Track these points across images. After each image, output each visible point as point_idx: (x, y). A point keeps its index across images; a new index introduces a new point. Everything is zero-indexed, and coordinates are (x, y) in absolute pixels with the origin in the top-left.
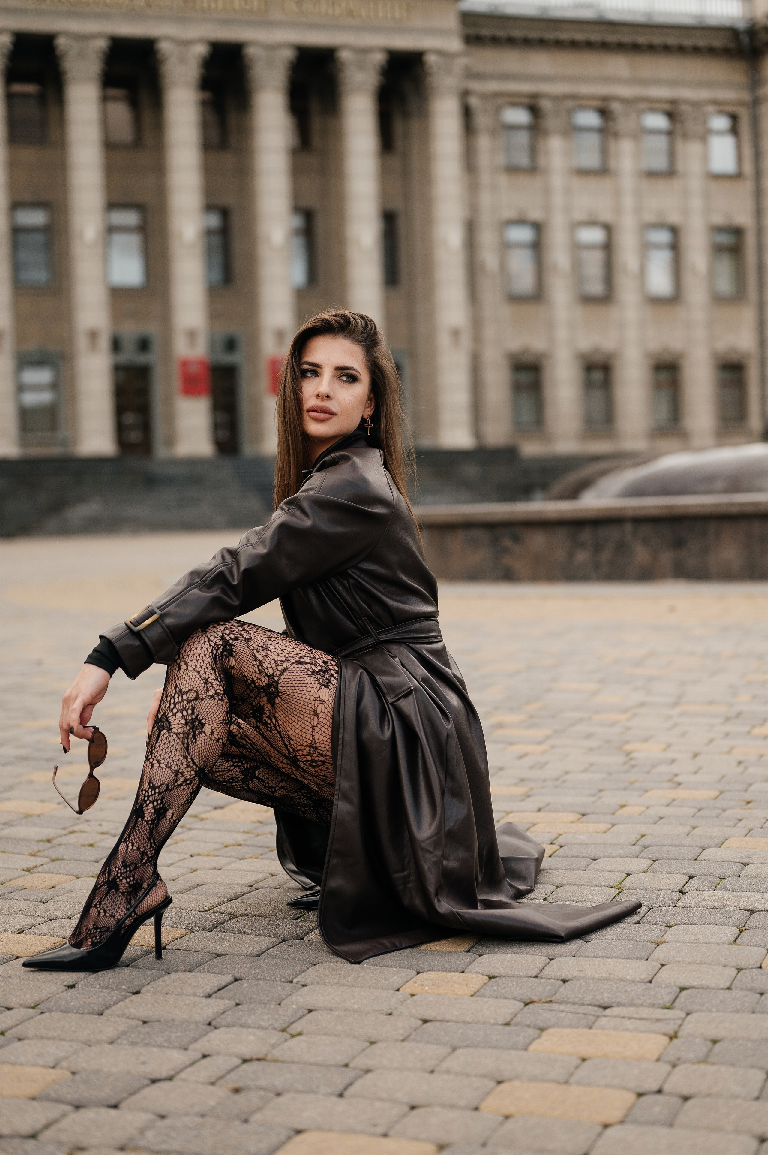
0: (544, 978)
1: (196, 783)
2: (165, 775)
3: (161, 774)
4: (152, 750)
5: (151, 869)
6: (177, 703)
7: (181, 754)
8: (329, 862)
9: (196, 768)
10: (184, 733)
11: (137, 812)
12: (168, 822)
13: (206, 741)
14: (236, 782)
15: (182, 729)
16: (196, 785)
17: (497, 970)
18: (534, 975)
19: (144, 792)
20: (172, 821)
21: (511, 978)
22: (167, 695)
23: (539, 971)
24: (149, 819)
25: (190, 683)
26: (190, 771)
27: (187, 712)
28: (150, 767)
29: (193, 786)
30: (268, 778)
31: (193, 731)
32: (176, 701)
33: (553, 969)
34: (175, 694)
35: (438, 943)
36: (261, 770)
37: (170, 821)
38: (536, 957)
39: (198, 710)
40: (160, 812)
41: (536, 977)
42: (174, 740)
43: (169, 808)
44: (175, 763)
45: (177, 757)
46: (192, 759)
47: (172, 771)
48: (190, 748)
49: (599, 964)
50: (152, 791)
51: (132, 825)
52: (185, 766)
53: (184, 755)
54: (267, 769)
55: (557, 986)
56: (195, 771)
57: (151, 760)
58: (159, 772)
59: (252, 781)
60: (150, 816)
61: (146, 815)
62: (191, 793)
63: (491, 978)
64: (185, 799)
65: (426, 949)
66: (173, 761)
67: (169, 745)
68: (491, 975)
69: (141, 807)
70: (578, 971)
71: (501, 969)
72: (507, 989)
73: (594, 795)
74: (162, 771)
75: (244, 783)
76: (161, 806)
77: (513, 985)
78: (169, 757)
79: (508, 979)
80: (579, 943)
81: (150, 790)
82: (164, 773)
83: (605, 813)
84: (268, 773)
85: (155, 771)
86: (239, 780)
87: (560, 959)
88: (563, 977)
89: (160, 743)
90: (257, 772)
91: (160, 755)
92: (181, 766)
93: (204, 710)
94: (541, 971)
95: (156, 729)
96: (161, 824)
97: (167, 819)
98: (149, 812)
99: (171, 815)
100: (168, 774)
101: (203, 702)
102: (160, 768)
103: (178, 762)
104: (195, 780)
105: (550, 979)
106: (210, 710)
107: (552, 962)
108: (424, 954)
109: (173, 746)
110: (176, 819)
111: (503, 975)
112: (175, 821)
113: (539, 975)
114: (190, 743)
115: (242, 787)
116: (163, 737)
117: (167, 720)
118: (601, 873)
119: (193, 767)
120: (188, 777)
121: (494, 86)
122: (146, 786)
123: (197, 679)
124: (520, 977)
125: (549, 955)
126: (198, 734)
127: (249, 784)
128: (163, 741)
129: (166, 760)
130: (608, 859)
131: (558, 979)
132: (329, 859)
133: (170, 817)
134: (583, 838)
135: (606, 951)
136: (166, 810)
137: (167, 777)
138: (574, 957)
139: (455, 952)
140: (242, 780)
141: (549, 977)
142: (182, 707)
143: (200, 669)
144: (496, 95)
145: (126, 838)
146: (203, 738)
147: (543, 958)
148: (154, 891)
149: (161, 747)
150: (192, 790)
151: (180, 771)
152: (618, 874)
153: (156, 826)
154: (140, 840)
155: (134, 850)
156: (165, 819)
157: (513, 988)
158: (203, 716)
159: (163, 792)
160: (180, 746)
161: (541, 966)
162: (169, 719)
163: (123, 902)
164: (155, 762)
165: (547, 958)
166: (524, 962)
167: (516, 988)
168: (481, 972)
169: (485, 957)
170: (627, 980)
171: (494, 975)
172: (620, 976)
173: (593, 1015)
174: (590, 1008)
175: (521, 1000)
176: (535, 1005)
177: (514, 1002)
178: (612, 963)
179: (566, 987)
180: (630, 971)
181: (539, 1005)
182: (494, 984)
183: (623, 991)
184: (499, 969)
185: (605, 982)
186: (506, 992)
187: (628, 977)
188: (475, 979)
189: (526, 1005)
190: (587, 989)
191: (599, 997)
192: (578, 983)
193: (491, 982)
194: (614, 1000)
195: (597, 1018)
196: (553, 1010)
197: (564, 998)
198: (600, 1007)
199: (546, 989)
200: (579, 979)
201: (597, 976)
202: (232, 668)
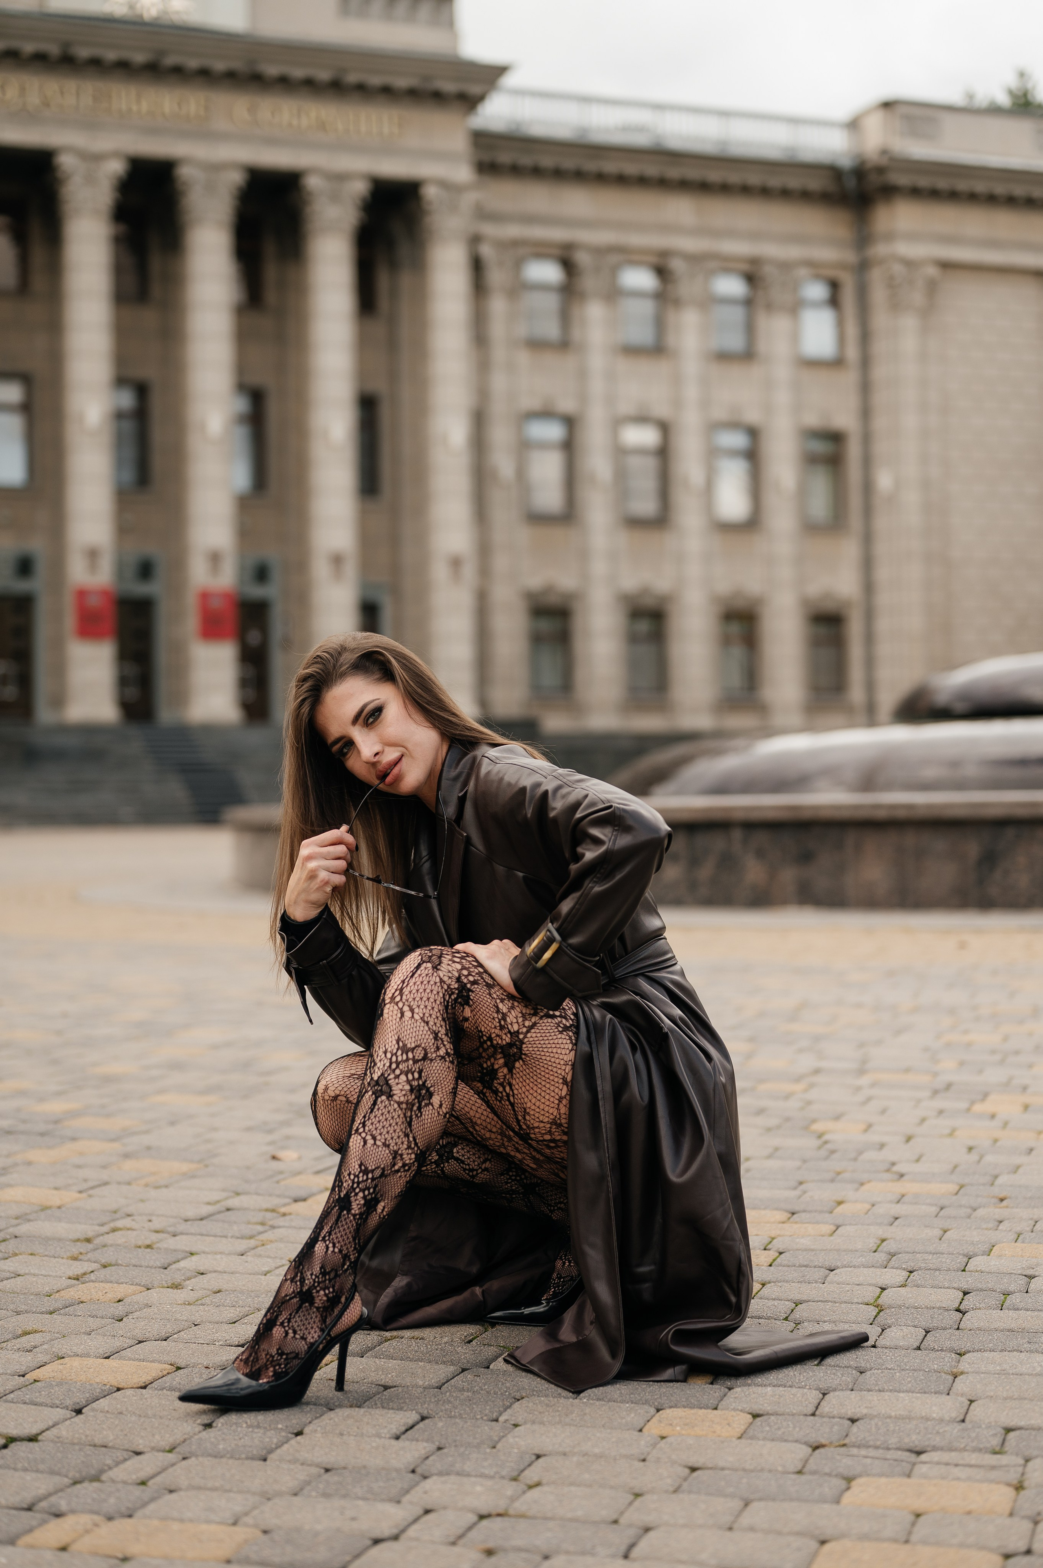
0: (824, 1416)
1: (414, 1170)
2: (381, 1156)
3: (376, 1154)
4: (364, 1122)
5: (351, 1278)
6: (400, 1062)
7: (401, 1130)
9: (417, 1150)
10: (407, 1103)
11: (341, 1202)
12: (377, 1218)
13: (433, 1115)
14: (428, 1165)
15: (406, 1097)
16: (413, 1175)
17: (755, 1407)
18: (810, 1412)
19: (352, 1177)
20: (382, 1216)
21: (783, 1417)
22: (387, 1053)
24: (357, 1212)
25: (416, 1037)
26: (410, 1154)
27: (413, 1075)
28: (361, 1144)
29: (411, 1173)
30: (469, 1158)
31: (418, 1101)
32: (399, 1059)
34: (397, 1051)
36: (460, 1147)
37: (380, 1216)
39: (426, 1073)
40: (371, 1204)
41: (814, 1414)
42: (394, 1110)
43: (382, 1199)
44: (394, 1140)
45: (397, 1133)
46: (413, 1138)
47: (390, 1151)
48: (413, 1123)
50: (363, 1176)
52: (406, 1146)
53: (404, 1132)
54: (467, 1145)
55: (846, 1426)
56: (416, 1155)
57: (362, 1135)
58: (374, 1151)
59: (449, 1163)
60: (359, 1209)
61: (353, 1207)
62: (407, 1182)
63: (755, 1416)
64: (399, 1190)
66: (392, 1138)
67: (387, 1116)
68: (754, 1412)
69: (346, 1196)
71: (757, 1405)
73: (795, 1188)
74: (377, 1150)
75: (438, 1165)
76: (373, 1195)
77: (788, 1425)
78: (387, 1132)
79: (779, 1417)
81: (361, 1175)
82: (379, 1152)
83: (821, 1212)
84: (468, 1152)
85: (368, 1149)
86: (432, 1163)
87: (836, 1393)
89: (376, 1113)
90: (455, 1150)
91: (376, 1129)
92: (401, 1145)
93: (433, 1074)
95: (371, 1094)
96: (369, 1220)
97: (376, 1213)
98: (357, 1203)
99: (382, 1208)
100: (385, 1155)
101: (432, 1063)
102: (375, 1146)
103: (397, 1140)
104: (414, 1165)
105: (832, 1418)
106: (441, 1075)
109: (392, 1117)
110: (386, 1215)
111: (764, 1412)
113: (817, 1414)
114: (414, 1116)
115: (435, 1172)
116: (380, 1105)
117: (387, 1084)
118: (848, 1288)
119: (413, 1148)
120: (407, 1162)
121: (513, 231)
122: (355, 1167)
123: (424, 1032)
124: (793, 1415)
126: (424, 1105)
127: (444, 1166)
128: (380, 1111)
129: (383, 1136)
130: (850, 1269)
131: (843, 1418)
133: (380, 1211)
134: (805, 1242)
136: (377, 1201)
137: (383, 1159)
140: (435, 1162)
141: (830, 1414)
142: (406, 1068)
143: (429, 1019)
144: (515, 243)
145: (324, 1236)
146: (430, 1111)
147: (814, 1392)
148: (352, 1307)
149: (377, 1118)
150: (408, 1179)
151: (399, 1152)
152: (871, 1288)
153: (364, 1222)
154: (343, 1240)
155: (336, 1253)
158: (431, 1081)
159: (377, 1178)
160: (400, 1117)
162: (389, 1082)
163: (317, 1320)
164: (368, 1137)
165: (819, 1392)
167: (794, 1427)
168: (740, 1408)
169: (738, 1390)
170: (934, 1419)
171: (758, 1412)
172: (924, 1414)
173: (907, 1462)
174: (900, 1453)
175: (806, 1443)
176: (827, 1448)
177: (798, 1446)
178: (907, 1398)
179: (858, 1428)
180: (934, 1408)
181: (832, 1449)
182: (763, 1424)
183: (935, 1432)
184: (762, 1405)
185: (907, 1421)
186: (784, 1433)
187: (935, 1415)
188: (737, 1418)
189: (816, 1448)
190: (888, 1430)
191: (906, 1440)
192: (873, 1422)
193: (758, 1419)
194: (927, 1443)
195: (914, 1464)
196: (853, 1456)
197: (861, 1440)
198: (910, 1451)
199: (834, 1430)
200: (872, 1417)
201: (893, 1414)
202: (466, 1019)
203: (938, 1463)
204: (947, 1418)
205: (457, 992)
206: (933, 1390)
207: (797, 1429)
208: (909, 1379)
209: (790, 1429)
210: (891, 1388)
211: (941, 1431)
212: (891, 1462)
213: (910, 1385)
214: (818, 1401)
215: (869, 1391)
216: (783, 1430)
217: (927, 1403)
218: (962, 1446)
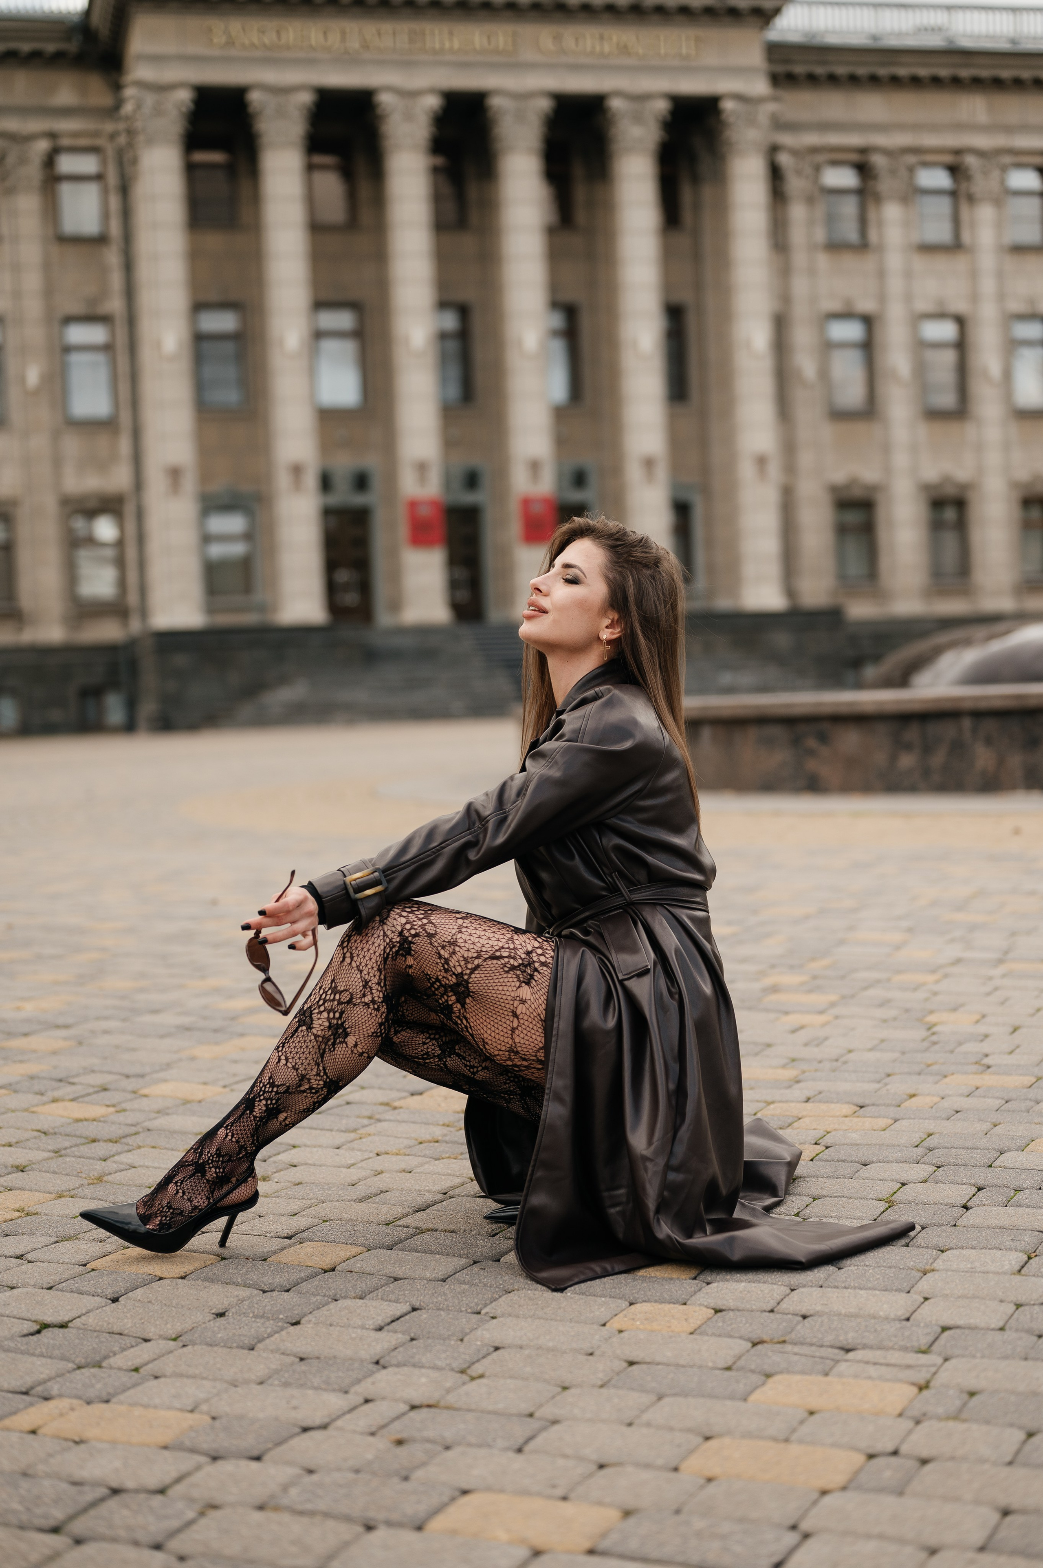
0: (781, 1313)
1: (323, 1094)
2: (289, 1076)
4: (285, 1043)
5: (245, 1165)
6: (328, 1000)
7: (313, 1059)
8: (532, 1175)
9: (326, 1079)
11: (248, 1103)
12: (278, 1124)
15: (323, 1032)
16: (323, 1096)
17: (725, 1302)
18: (769, 1308)
19: (261, 1085)
20: (283, 1124)
21: (741, 1312)
23: (776, 1304)
24: (258, 1115)
25: (348, 982)
26: (319, 1080)
27: (334, 1015)
28: (277, 1060)
29: (319, 1096)
31: (334, 1038)
32: (328, 997)
33: (793, 1301)
34: (329, 989)
37: (280, 1124)
38: (775, 1286)
39: (347, 1016)
40: (272, 1112)
41: (772, 1311)
42: (311, 1041)
43: (284, 1111)
44: (304, 1066)
45: (307, 1061)
46: (324, 1068)
47: (297, 1074)
48: (325, 1055)
49: (849, 1297)
51: (238, 1114)
52: (315, 1073)
53: (316, 1061)
55: (795, 1322)
57: (280, 1054)
61: (255, 1110)
62: (314, 1103)
63: (717, 1311)
64: (305, 1107)
65: (645, 1274)
66: (302, 1064)
67: (303, 1044)
68: (718, 1308)
69: (254, 1099)
70: (822, 1304)
71: (731, 1301)
72: (733, 1326)
73: (878, 1082)
74: (286, 1070)
76: (275, 1106)
77: (741, 1321)
78: (300, 1058)
79: (737, 1313)
80: (829, 1270)
81: (268, 1086)
85: (280, 1067)
87: (802, 1290)
88: (804, 1311)
89: (295, 1039)
91: (291, 1052)
92: (309, 1072)
93: (353, 1018)
94: (779, 1303)
96: (269, 1124)
97: (278, 1120)
98: (260, 1108)
99: (284, 1118)
100: (292, 1076)
101: (355, 1008)
102: (286, 1067)
103: (307, 1066)
105: (787, 1314)
106: (360, 1019)
107: (793, 1293)
108: (640, 1282)
109: (307, 1047)
111: (732, 1308)
113: (775, 1310)
114: (327, 1050)
116: (300, 1033)
117: (311, 1017)
118: (870, 1183)
119: (323, 1076)
120: (314, 1086)
122: (266, 1079)
123: (356, 979)
124: (752, 1311)
125: (791, 1285)
126: (339, 1043)
128: (298, 1038)
129: (295, 1060)
130: (882, 1164)
131: (797, 1315)
132: (533, 1171)
133: (282, 1120)
134: (855, 1137)
135: (860, 1281)
136: (279, 1112)
137: (290, 1079)
138: (821, 1287)
139: (678, 1279)
141: (786, 1311)
142: (330, 1007)
143: (364, 967)
145: (228, 1126)
146: (344, 1049)
147: (782, 1288)
149: (294, 1044)
150: (316, 1100)
151: (308, 1077)
152: (891, 1184)
153: (264, 1124)
154: (242, 1134)
155: (233, 1141)
156: (276, 1120)
157: (741, 1325)
158: (350, 1023)
159: (281, 1093)
160: (315, 1050)
161: (779, 1298)
162: (313, 1016)
163: (205, 1190)
164: (283, 1057)
165: (788, 1288)
166: (759, 1292)
167: (746, 1324)
168: (706, 1303)
169: (714, 1285)
171: (722, 1308)
173: (832, 1360)
174: (830, 1350)
175: (749, 1340)
176: (763, 1347)
177: (740, 1341)
178: (867, 1296)
179: (804, 1326)
180: (884, 1309)
181: (767, 1348)
182: (723, 1317)
183: (873, 1329)
184: (727, 1301)
185: (853, 1319)
186: (733, 1329)
188: (698, 1314)
189: (754, 1345)
190: (830, 1328)
191: (842, 1338)
192: (820, 1320)
193: (718, 1315)
196: (781, 1356)
197: (798, 1340)
198: (843, 1349)
199: (781, 1326)
200: (822, 1314)
201: (843, 1311)
202: (409, 966)
203: (859, 1362)
205: (398, 945)
206: (894, 1288)
207: (749, 1324)
208: (878, 1276)
210: (856, 1285)
212: (817, 1359)
214: (783, 1297)
215: (835, 1287)
216: (736, 1325)
217: (881, 1301)
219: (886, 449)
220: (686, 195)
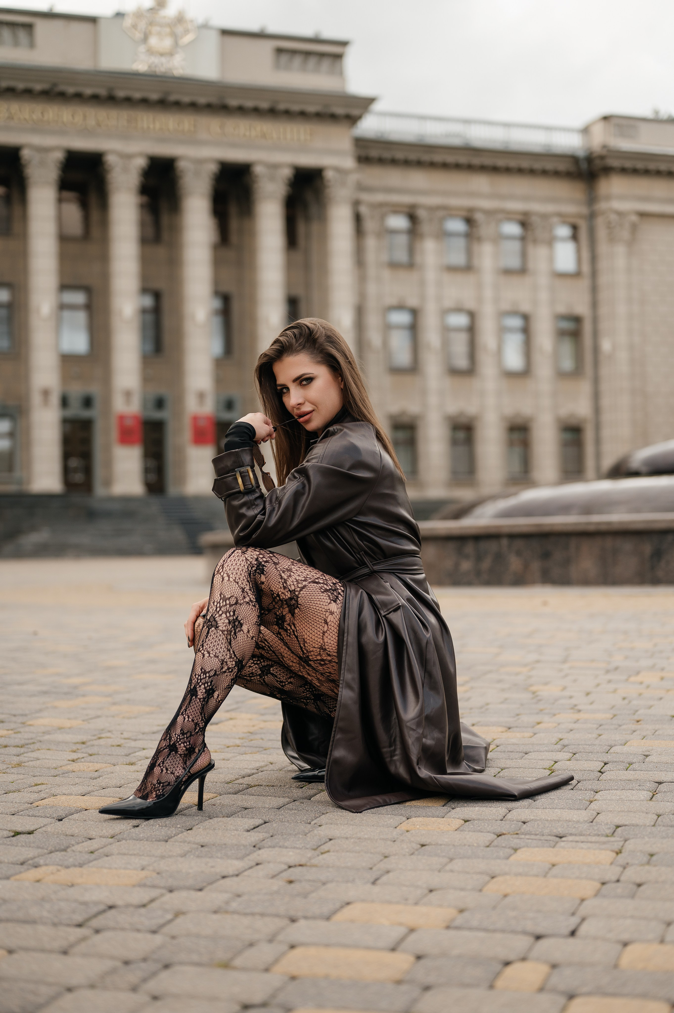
0: (508, 821)
1: (235, 672)
2: (214, 663)
3: (210, 662)
4: (203, 644)
5: (201, 738)
6: (222, 606)
7: (225, 647)
8: (334, 737)
9: (236, 660)
10: (227, 631)
11: (191, 692)
12: (215, 701)
13: (244, 637)
14: (255, 676)
15: (226, 627)
16: (235, 673)
19: (197, 676)
20: (217, 701)
22: (214, 601)
24: (201, 697)
25: (231, 591)
26: (232, 661)
27: (230, 614)
28: (202, 656)
29: (234, 674)
30: (280, 674)
31: (234, 629)
32: (221, 605)
34: (220, 600)
35: (419, 801)
36: (275, 668)
37: (216, 701)
39: (238, 612)
40: (210, 692)
42: (220, 635)
43: (216, 690)
44: (221, 653)
45: (223, 649)
46: (233, 651)
47: (219, 660)
48: (232, 643)
50: (203, 675)
51: (187, 701)
52: (229, 657)
53: (227, 648)
54: (280, 666)
55: (519, 825)
56: (236, 662)
57: (202, 652)
58: (209, 660)
59: (268, 676)
60: (202, 695)
61: (199, 694)
62: (232, 680)
64: (227, 684)
66: (220, 652)
67: (216, 639)
68: (465, 819)
69: (195, 688)
70: (533, 816)
74: (211, 659)
75: (261, 677)
76: (211, 687)
78: (217, 649)
79: (481, 821)
81: (202, 674)
82: (212, 661)
83: (527, 727)
84: (280, 670)
85: (206, 659)
86: (257, 675)
87: (516, 810)
88: (522, 820)
89: (209, 638)
90: (272, 669)
91: (210, 647)
92: (226, 657)
93: (242, 613)
95: (205, 627)
96: (210, 703)
97: (214, 698)
98: (201, 692)
99: (217, 695)
100: (216, 662)
101: (241, 606)
102: (210, 658)
103: (223, 653)
104: (235, 669)
105: (512, 821)
106: (247, 613)
109: (219, 640)
110: (221, 700)
111: (476, 819)
112: (219, 701)
113: (504, 819)
114: (232, 639)
115: (260, 681)
116: (211, 633)
117: (215, 620)
118: (534, 761)
119: (234, 658)
120: (230, 666)
121: (379, 198)
122: (198, 671)
123: (236, 588)
126: (238, 632)
127: (265, 678)
128: (211, 637)
129: (214, 651)
130: (537, 753)
131: (519, 821)
132: (334, 734)
133: (216, 697)
136: (214, 691)
137: (215, 665)
139: (433, 806)
140: (259, 675)
142: (225, 610)
143: (239, 580)
145: (183, 712)
146: (242, 635)
148: (203, 755)
149: (210, 641)
150: (232, 678)
151: (225, 660)
152: (548, 762)
153: (206, 703)
154: (194, 714)
155: (190, 721)
156: (213, 698)
158: (242, 617)
159: (212, 676)
160: (224, 640)
162: (216, 619)
163: (180, 762)
164: (206, 653)
165: (507, 809)
167: (488, 826)
168: (457, 817)
169: (458, 809)
170: (574, 821)
171: (468, 819)
172: (568, 819)
173: (553, 841)
174: (549, 837)
175: (494, 833)
176: (506, 835)
177: (489, 834)
178: (559, 811)
179: (527, 825)
180: (575, 816)
181: (509, 836)
182: (470, 824)
183: (573, 827)
184: (471, 815)
185: (557, 822)
186: (481, 829)
187: (574, 819)
188: (454, 822)
189: (499, 836)
190: (544, 826)
191: (555, 831)
192: (536, 823)
193: (467, 823)
194: (567, 832)
195: (557, 842)
196: (521, 839)
197: (527, 831)
198: (557, 836)
199: (512, 827)
200: (535, 820)
201: (549, 819)
202: (263, 583)
203: (572, 841)
204: (582, 820)
205: (256, 566)
206: (576, 808)
207: (490, 827)
208: (563, 803)
209: (486, 827)
210: (551, 807)
211: (576, 826)
212: (544, 841)
213: (563, 806)
214: (506, 814)
215: (537, 808)
216: (481, 827)
217: (571, 814)
218: (588, 833)
219: (424, 393)
220: (301, 228)
